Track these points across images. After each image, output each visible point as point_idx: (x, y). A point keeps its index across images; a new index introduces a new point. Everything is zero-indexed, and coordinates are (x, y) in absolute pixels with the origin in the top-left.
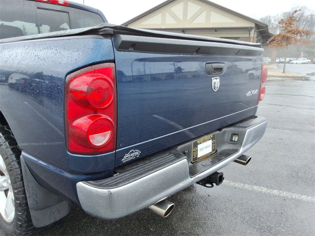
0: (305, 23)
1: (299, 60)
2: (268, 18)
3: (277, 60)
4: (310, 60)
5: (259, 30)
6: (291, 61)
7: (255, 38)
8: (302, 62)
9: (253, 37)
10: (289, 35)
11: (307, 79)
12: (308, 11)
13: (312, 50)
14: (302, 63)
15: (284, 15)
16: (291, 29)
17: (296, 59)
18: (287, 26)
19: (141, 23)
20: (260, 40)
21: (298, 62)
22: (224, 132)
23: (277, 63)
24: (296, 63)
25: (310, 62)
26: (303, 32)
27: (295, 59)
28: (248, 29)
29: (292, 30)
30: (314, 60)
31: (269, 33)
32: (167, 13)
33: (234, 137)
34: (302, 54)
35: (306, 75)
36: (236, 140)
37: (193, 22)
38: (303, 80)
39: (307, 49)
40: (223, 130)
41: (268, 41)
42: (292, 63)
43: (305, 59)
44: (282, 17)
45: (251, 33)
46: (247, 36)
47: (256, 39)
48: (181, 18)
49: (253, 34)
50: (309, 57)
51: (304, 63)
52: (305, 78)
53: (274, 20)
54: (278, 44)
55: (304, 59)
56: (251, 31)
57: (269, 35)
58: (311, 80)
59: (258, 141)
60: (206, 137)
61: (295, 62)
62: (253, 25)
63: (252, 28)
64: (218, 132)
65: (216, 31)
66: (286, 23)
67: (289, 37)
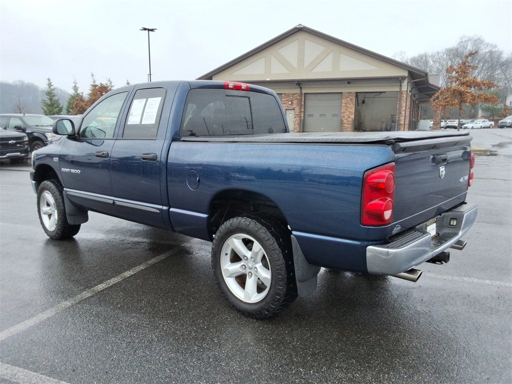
0: (481, 64)
1: (477, 123)
2: (424, 58)
3: (442, 123)
4: (493, 123)
5: (415, 81)
6: (464, 124)
7: (408, 92)
8: (482, 126)
9: (407, 91)
10: (463, 90)
11: (493, 154)
12: (486, 46)
13: (495, 107)
14: (481, 128)
15: (449, 54)
16: (464, 79)
17: (471, 122)
18: (459, 75)
19: (234, 74)
20: (416, 95)
21: (475, 126)
22: (444, 216)
23: (442, 127)
24: (473, 128)
25: (493, 125)
26: (484, 85)
27: (470, 120)
28: (398, 80)
29: (467, 81)
30: (500, 122)
31: (430, 84)
32: (273, 58)
33: (452, 222)
34: (480, 113)
35: (491, 146)
36: (455, 224)
37: (312, 71)
38: (488, 155)
39: (488, 105)
40: (443, 214)
41: (432, 98)
42: (466, 128)
43: (486, 120)
44: (445, 56)
45: (402, 85)
46: (398, 89)
47: (410, 94)
48: (295, 65)
49: (405, 86)
50: (491, 118)
51: (484, 128)
52: (491, 151)
53: (433, 61)
54: (447, 102)
55: (484, 121)
56: (403, 82)
57: (431, 87)
58: (499, 155)
59: (470, 228)
60: (431, 220)
61: (469, 125)
62: (405, 74)
63: (403, 78)
64: (439, 216)
65: (349, 83)
66: (457, 71)
67: (464, 91)
